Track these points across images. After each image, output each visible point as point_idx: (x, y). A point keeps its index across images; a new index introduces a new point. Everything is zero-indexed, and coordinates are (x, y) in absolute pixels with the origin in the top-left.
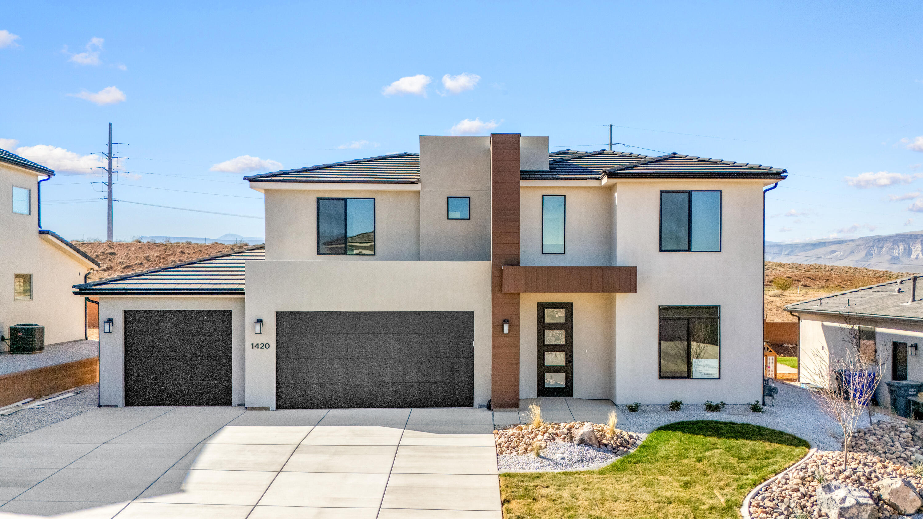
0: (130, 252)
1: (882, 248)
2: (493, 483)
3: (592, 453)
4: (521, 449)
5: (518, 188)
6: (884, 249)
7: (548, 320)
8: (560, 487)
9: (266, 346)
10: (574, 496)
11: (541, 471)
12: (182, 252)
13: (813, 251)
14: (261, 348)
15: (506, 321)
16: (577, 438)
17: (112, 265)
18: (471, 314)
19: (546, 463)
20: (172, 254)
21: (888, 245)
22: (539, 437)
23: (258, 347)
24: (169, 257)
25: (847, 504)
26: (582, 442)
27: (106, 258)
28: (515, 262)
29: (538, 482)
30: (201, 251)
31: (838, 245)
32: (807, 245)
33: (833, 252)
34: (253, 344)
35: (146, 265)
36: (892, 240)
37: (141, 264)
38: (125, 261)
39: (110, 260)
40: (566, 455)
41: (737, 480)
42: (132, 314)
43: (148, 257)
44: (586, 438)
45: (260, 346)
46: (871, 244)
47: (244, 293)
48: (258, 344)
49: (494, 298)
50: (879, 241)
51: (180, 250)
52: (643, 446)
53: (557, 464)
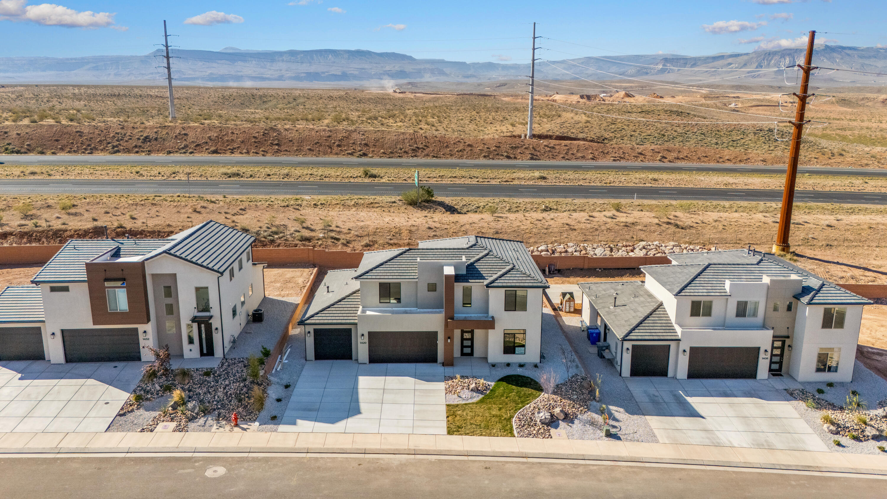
0: (197, 133)
1: (770, 61)
2: (444, 408)
3: (475, 394)
4: (453, 392)
5: (454, 285)
6: (773, 62)
7: (465, 337)
8: (463, 411)
9: (365, 343)
10: (467, 414)
11: (458, 403)
12: (233, 133)
13: (712, 63)
15: (449, 338)
16: (470, 389)
17: (187, 143)
18: (437, 332)
19: (460, 399)
20: (226, 134)
21: (777, 57)
22: (459, 388)
24: (224, 137)
25: (542, 418)
26: (472, 390)
27: (182, 138)
28: (452, 318)
29: (457, 408)
30: (245, 131)
31: (734, 58)
32: (708, 58)
33: (730, 64)
35: (210, 144)
36: (780, 54)
37: (206, 143)
38: (195, 140)
39: (185, 140)
40: (467, 396)
41: (516, 407)
42: (316, 330)
43: (210, 137)
44: (474, 388)
46: (762, 57)
47: (357, 324)
48: (362, 342)
49: (445, 329)
50: (769, 54)
51: (230, 131)
52: (492, 390)
53: (464, 400)
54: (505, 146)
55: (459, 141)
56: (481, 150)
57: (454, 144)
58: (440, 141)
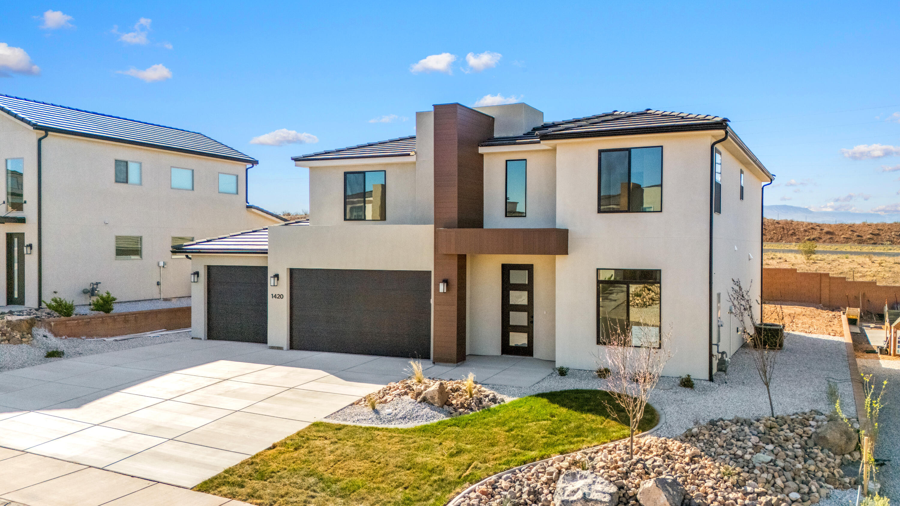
9: (281, 296)
14: (278, 298)
15: (445, 281)
16: (422, 396)
18: (429, 274)
23: (276, 297)
26: (424, 399)
34: (272, 294)
42: (215, 268)
44: (428, 397)
45: (277, 296)
47: (267, 253)
48: (276, 295)
49: (436, 259)
54: (889, 234)
55: (812, 228)
56: (847, 238)
57: (805, 231)
58: (783, 228)
